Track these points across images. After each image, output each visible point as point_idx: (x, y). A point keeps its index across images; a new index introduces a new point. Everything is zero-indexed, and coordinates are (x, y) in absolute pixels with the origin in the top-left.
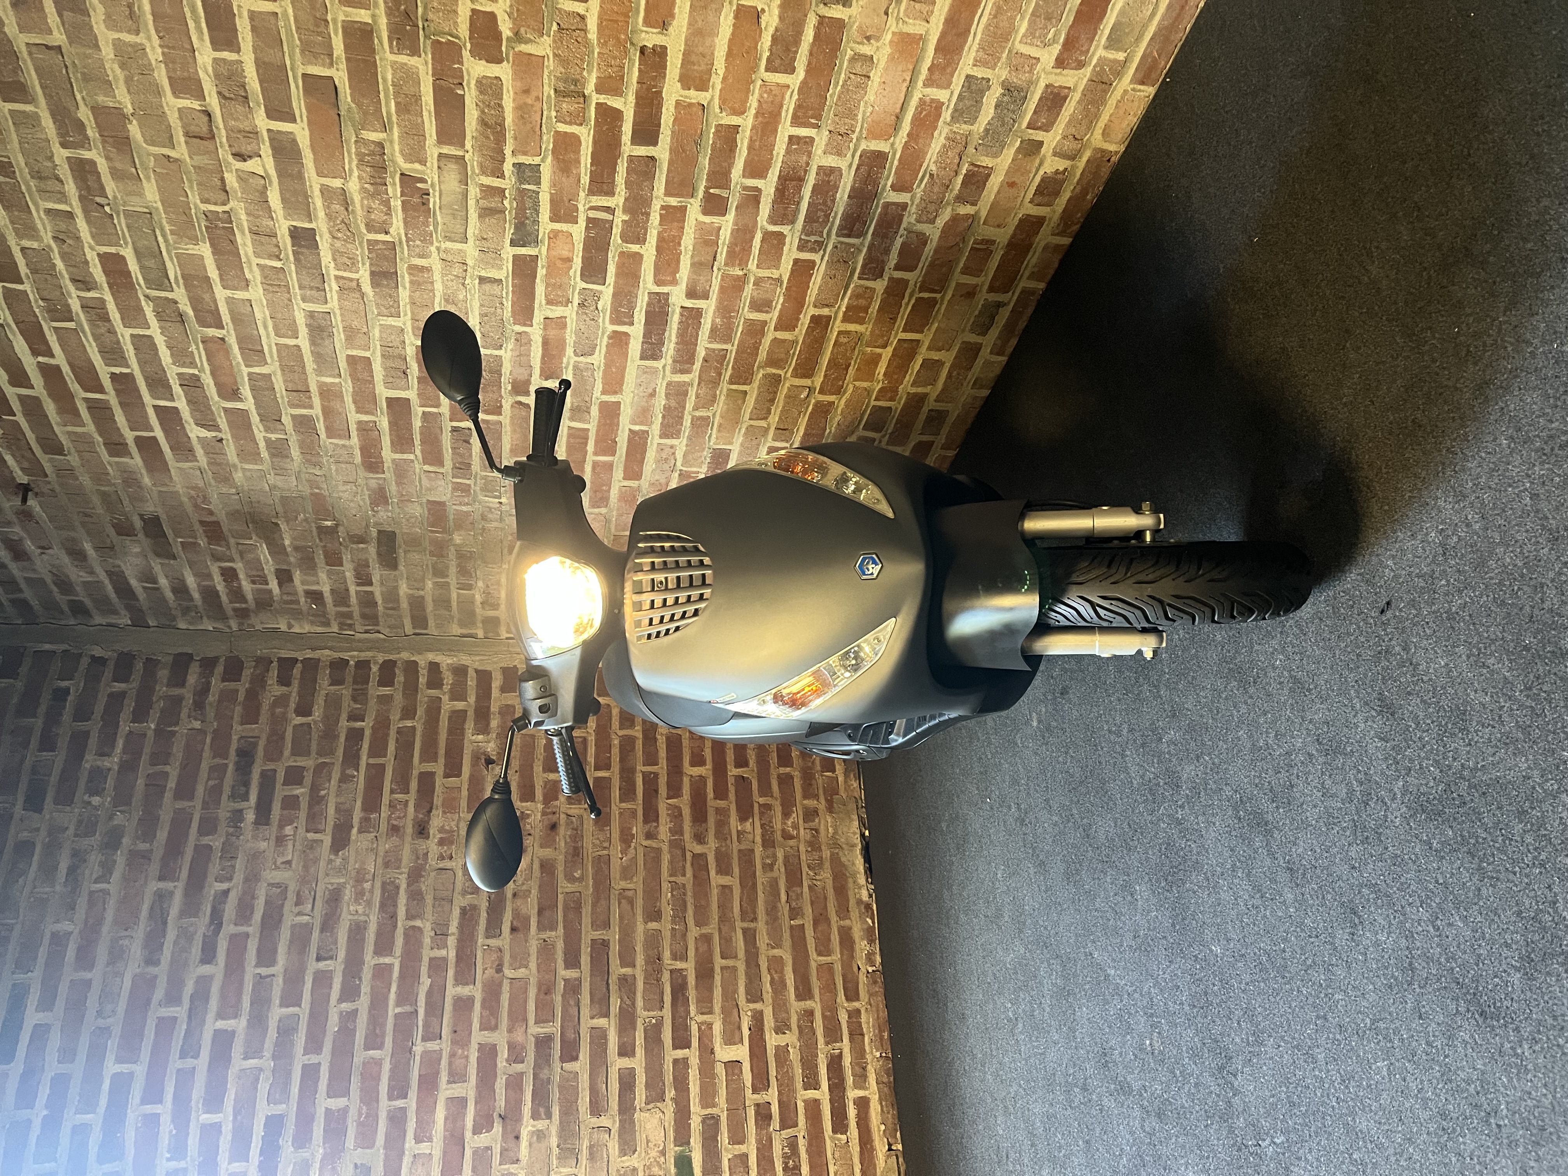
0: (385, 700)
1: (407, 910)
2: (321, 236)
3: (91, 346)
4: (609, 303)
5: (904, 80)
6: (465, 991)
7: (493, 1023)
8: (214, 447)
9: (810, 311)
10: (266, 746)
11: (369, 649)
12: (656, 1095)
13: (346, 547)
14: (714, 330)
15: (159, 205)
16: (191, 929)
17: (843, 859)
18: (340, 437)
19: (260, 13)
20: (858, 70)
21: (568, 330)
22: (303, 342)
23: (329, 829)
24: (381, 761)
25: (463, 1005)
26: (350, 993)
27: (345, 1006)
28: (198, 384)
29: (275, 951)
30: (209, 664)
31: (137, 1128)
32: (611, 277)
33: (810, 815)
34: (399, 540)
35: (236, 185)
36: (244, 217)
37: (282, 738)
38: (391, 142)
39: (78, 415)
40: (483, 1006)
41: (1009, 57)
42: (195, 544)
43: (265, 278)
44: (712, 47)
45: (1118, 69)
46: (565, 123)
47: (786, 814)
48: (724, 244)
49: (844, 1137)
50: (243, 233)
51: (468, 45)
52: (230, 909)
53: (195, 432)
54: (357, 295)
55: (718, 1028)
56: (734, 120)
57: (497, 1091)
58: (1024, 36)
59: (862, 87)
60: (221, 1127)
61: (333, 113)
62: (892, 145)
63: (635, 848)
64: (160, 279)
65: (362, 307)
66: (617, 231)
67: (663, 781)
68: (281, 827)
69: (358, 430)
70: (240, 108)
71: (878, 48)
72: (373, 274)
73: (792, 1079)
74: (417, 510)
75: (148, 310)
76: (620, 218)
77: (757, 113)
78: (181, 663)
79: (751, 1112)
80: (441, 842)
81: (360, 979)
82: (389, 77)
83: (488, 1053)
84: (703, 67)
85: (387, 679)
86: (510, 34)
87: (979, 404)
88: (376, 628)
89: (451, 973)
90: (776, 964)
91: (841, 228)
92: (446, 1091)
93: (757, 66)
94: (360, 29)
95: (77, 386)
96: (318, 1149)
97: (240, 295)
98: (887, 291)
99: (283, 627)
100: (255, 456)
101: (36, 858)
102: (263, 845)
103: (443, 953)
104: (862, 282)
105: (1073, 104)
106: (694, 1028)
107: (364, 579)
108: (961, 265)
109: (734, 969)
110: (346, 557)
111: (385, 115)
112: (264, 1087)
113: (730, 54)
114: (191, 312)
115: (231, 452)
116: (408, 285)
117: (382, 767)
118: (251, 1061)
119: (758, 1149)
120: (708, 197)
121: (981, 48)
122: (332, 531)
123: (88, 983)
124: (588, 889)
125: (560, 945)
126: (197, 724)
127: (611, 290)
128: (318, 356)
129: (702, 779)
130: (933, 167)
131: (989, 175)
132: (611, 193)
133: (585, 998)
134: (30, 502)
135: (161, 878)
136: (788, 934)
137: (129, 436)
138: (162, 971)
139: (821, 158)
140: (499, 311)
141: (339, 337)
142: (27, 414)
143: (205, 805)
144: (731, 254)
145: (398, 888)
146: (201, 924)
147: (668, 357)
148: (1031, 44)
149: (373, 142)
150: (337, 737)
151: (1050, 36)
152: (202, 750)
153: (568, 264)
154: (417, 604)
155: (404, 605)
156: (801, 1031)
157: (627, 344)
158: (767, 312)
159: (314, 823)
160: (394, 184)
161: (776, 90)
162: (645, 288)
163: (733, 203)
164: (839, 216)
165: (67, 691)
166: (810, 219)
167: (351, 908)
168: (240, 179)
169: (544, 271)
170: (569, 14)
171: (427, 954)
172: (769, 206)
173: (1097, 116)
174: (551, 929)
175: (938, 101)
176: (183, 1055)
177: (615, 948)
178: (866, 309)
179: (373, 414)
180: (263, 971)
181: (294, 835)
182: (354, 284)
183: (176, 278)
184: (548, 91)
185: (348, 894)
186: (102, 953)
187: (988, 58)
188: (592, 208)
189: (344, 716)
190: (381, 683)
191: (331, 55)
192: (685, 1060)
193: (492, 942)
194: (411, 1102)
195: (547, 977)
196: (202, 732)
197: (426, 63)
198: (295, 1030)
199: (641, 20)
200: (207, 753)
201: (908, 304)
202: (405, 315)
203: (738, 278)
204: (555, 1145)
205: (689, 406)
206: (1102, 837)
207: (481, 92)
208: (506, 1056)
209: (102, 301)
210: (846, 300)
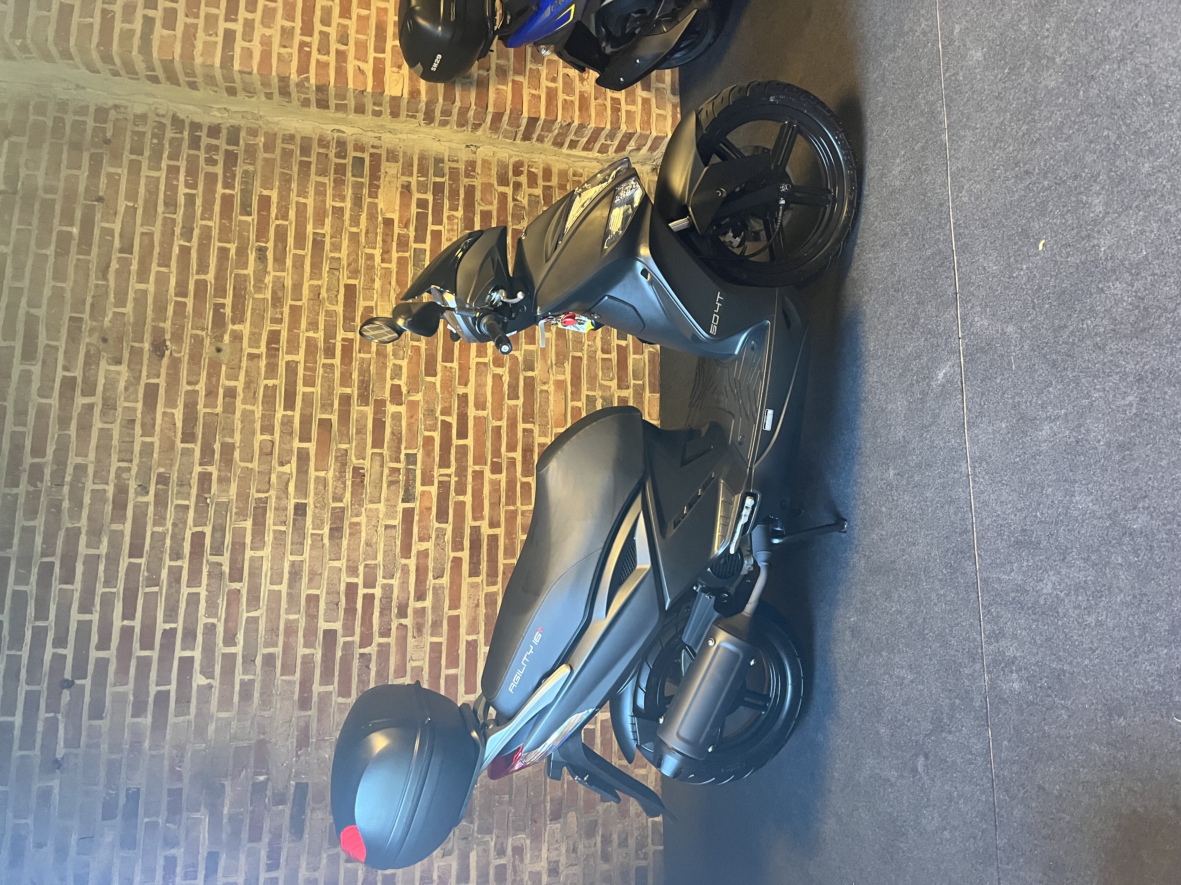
72: (331, 529)
76: (454, 479)
93: (504, 398)
132: (449, 467)
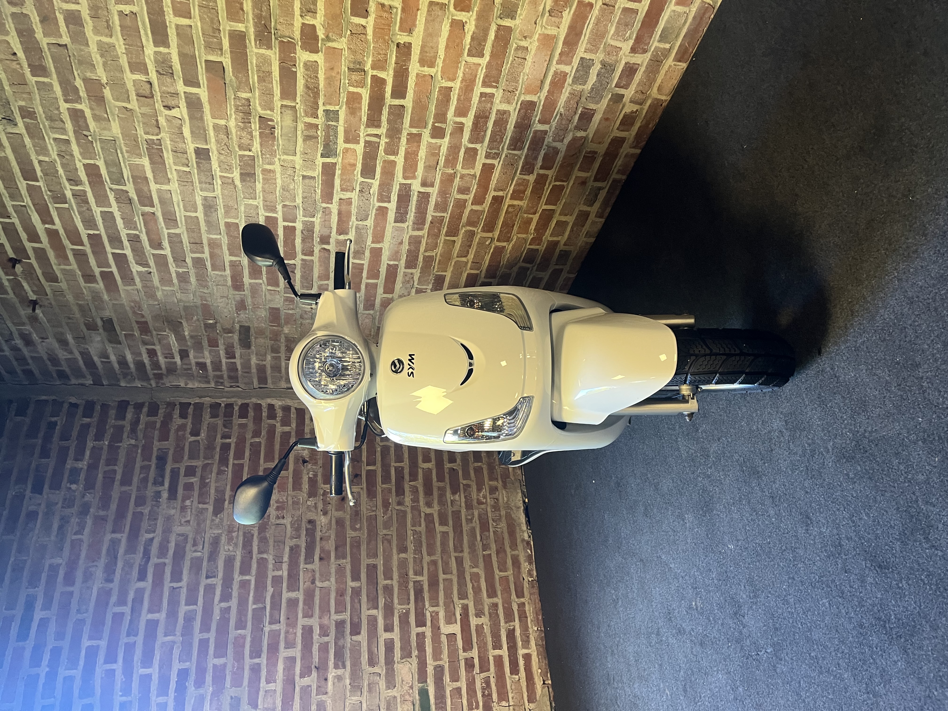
0: (243, 426)
1: (258, 548)
2: (212, 153)
3: (77, 218)
4: (377, 190)
5: (546, 60)
6: (293, 595)
7: (310, 613)
8: (146, 277)
9: (492, 194)
10: (173, 454)
11: (233, 397)
12: (406, 654)
13: (221, 336)
14: (437, 205)
15: (120, 135)
16: (132, 561)
17: (513, 516)
18: (220, 270)
19: (182, 25)
20: (520, 56)
21: (353, 206)
22: (200, 214)
23: (212, 501)
24: (241, 462)
25: (293, 603)
26: (226, 597)
27: (224, 605)
28: (138, 240)
29: (181, 573)
30: (139, 407)
31: (102, 678)
32: (378, 175)
33: (493, 490)
34: (252, 331)
35: (165, 124)
36: (168, 142)
37: (183, 449)
38: (255, 98)
39: (67, 259)
40: (304, 603)
41: (604, 47)
42: (133, 335)
43: (180, 177)
44: (437, 43)
45: (666, 53)
46: (353, 86)
47: (479, 490)
48: (443, 155)
49: (517, 677)
50: (168, 152)
51: (300, 43)
52: (154, 550)
53: (136, 268)
54: (232, 187)
55: (442, 615)
56: (449, 84)
57: (314, 653)
58: (613, 35)
59: (522, 65)
60: (151, 676)
61: (222, 82)
62: (539, 97)
63: (391, 511)
64: (118, 179)
65: (235, 194)
66: (382, 148)
67: (406, 471)
68: (183, 501)
69: (230, 266)
70: (169, 80)
71: (531, 43)
73: (486, 644)
74: (263, 313)
75: (111, 197)
77: (463, 80)
78: (123, 406)
79: (462, 663)
80: (278, 508)
81: (232, 589)
82: (255, 62)
83: (308, 631)
84: (432, 54)
85: (243, 414)
86: (323, 37)
87: (588, 247)
88: (237, 384)
89: (285, 585)
90: (475, 577)
91: (510, 145)
92: (283, 653)
94: (238, 34)
95: (68, 242)
96: (209, 688)
97: (165, 187)
98: (536, 181)
99: (183, 385)
100: (170, 282)
101: (39, 521)
102: (172, 512)
103: (280, 573)
104: (522, 176)
105: (641, 73)
106: (428, 615)
107: (231, 355)
108: (578, 166)
109: (451, 580)
110: (221, 342)
111: (251, 83)
112: (176, 652)
113: (447, 47)
114: (136, 198)
115: (156, 280)
116: (261, 181)
117: (242, 466)
118: (169, 637)
119: (467, 684)
120: (434, 128)
121: (589, 42)
122: (213, 327)
123: (72, 593)
124: (364, 535)
125: (348, 567)
126: (133, 442)
127: (377, 183)
128: (208, 223)
129: (430, 470)
130: (562, 110)
131: (594, 114)
133: (364, 598)
134: (38, 311)
135: (114, 532)
136: (482, 559)
137: (97, 271)
138: (115, 586)
139: (498, 105)
140: (313, 195)
141: (221, 211)
142: (37, 258)
143: (138, 489)
144: (447, 161)
145: (253, 535)
146: (138, 558)
147: (410, 221)
148: (617, 40)
149: (244, 99)
150: (214, 448)
151: (627, 35)
152: (136, 457)
153: (353, 168)
154: (261, 370)
155: (254, 370)
156: (490, 616)
157: (387, 213)
158: (467, 194)
159: (202, 499)
160: (255, 122)
161: (473, 67)
162: (397, 181)
163: (448, 132)
164: (509, 138)
165: (56, 423)
166: (492, 140)
167: (226, 547)
168: (168, 120)
169: (340, 172)
170: (357, 25)
171: (271, 574)
172: (469, 133)
173: (655, 80)
174: (343, 559)
175: (565, 72)
176: (128, 635)
177: (381, 569)
178: (524, 192)
179: (239, 256)
180: (175, 585)
181: (191, 506)
182: (230, 181)
183: (128, 178)
184: (344, 69)
185: (224, 539)
186: (79, 575)
187: (593, 47)
188: (368, 135)
189: (219, 436)
190: (240, 417)
191: (221, 49)
192: (423, 633)
193: (308, 566)
194: (263, 660)
195: (341, 586)
196: (136, 446)
197: (275, 53)
198: (194, 619)
199: (397, 28)
200: (139, 458)
201: (548, 189)
202: (259, 198)
203: (451, 175)
204: (348, 683)
205: (422, 249)
206: (665, 489)
207: (306, 70)
208: (318, 632)
209: (85, 192)
210: (513, 186)
